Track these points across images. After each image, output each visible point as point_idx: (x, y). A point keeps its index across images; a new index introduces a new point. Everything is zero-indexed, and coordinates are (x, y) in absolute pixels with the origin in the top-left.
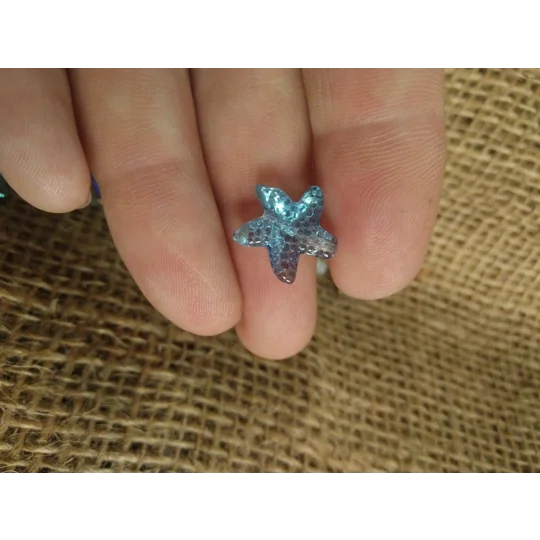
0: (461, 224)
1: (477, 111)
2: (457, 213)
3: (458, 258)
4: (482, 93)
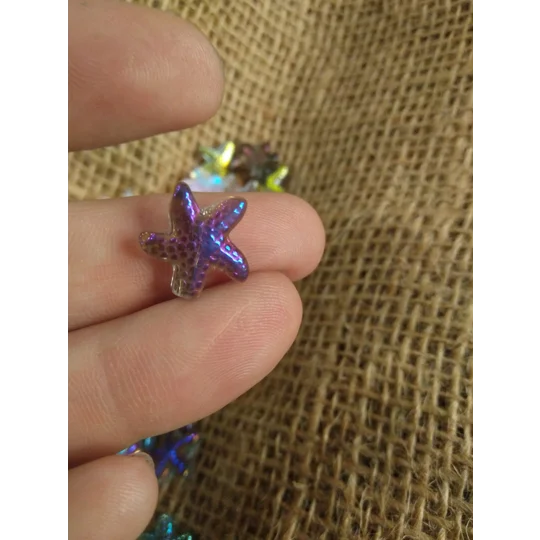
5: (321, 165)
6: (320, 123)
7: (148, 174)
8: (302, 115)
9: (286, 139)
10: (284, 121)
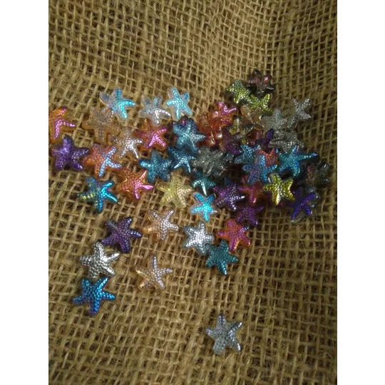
0: (227, 23)
1: (165, 24)
2: (222, 27)
3: (246, 21)
4: (154, 22)
5: (302, 67)
6: (294, 41)
7: (200, 89)
8: (280, 39)
9: (273, 55)
10: (270, 45)
